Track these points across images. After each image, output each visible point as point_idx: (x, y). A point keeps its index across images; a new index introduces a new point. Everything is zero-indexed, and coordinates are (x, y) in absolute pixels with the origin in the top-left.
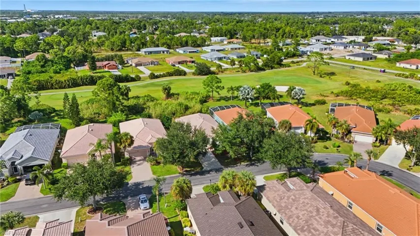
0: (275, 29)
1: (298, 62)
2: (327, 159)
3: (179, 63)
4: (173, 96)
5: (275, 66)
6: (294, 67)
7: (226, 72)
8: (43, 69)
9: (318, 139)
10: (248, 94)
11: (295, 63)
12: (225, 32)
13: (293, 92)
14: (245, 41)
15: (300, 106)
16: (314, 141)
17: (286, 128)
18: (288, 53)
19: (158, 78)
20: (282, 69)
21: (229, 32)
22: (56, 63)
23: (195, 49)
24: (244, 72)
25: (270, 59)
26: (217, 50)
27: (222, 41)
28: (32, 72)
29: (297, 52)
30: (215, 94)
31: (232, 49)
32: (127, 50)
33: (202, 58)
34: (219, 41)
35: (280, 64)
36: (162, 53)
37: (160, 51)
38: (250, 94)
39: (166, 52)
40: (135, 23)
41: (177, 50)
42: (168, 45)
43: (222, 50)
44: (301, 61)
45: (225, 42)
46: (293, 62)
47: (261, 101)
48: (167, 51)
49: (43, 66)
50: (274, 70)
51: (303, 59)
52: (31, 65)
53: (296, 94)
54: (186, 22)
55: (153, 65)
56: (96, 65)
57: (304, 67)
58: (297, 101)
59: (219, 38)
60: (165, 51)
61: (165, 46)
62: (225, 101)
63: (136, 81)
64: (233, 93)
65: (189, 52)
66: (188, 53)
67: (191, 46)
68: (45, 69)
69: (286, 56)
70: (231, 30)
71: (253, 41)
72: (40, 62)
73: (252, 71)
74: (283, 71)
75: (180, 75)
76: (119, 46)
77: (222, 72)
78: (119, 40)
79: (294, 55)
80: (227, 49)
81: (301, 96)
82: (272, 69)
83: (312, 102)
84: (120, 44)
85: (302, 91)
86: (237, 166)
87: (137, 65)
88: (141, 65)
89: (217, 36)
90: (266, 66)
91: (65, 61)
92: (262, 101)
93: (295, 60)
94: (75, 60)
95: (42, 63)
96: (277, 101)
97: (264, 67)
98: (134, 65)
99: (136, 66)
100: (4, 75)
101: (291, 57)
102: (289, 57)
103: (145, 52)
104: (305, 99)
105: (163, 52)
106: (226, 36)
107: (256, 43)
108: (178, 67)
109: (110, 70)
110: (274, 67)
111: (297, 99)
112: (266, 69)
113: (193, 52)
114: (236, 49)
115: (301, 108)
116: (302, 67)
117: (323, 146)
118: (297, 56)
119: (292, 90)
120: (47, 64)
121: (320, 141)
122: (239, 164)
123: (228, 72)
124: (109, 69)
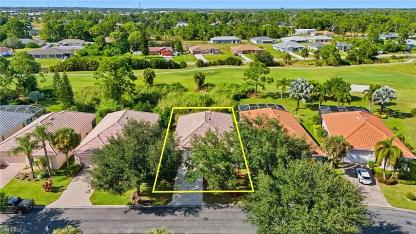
0: (380, 21)
1: (402, 58)
2: (409, 223)
3: (244, 52)
4: (207, 86)
5: (366, 60)
6: (393, 63)
7: (295, 64)
8: (101, 52)
9: (401, 177)
10: (302, 91)
11: (397, 59)
12: (315, 24)
13: (375, 93)
14: (337, 33)
15: (384, 116)
16: (391, 180)
17: (334, 150)
18: (390, 47)
19: (207, 66)
20: (376, 65)
21: (321, 23)
22: (114, 46)
23: (271, 40)
24: (320, 65)
25: (358, 51)
26: (297, 42)
27: (309, 33)
28: (89, 53)
29: (403, 46)
30: (259, 88)
31: (317, 40)
32: (199, 39)
33: (274, 48)
34: (306, 33)
35: (373, 58)
36: (232, 42)
37: (231, 40)
38: (305, 91)
39: (236, 42)
40: (222, 15)
41: (251, 40)
42: (243, 35)
43: (304, 41)
44: (407, 57)
45: (313, 34)
46: (394, 58)
47: (321, 103)
48: (238, 41)
49: (101, 49)
50: (362, 65)
51: (409, 55)
52: (90, 47)
53: (378, 96)
54: (276, 15)
55: (213, 54)
56: (148, 50)
57: (409, 64)
58: (380, 107)
59: (306, 30)
60: (236, 40)
61: (240, 36)
62: (272, 99)
63: (182, 68)
64: (284, 88)
65: (264, 42)
66: (262, 43)
67: (270, 37)
68: (103, 51)
69: (387, 50)
70: (323, 21)
71: (348, 34)
72: (99, 44)
73: (331, 65)
74: (375, 67)
75: (234, 64)
76: (191, 34)
77: (290, 64)
78: (192, 28)
79: (398, 50)
80: (310, 41)
81: (387, 100)
82: (360, 63)
83: (408, 111)
84: (192, 33)
85: (389, 93)
86: (228, 207)
87: (195, 52)
88: (199, 52)
89: (305, 28)
90: (351, 59)
91: (122, 45)
92: (323, 103)
93: (397, 55)
94: (133, 44)
95: (100, 46)
96: (347, 105)
97: (349, 61)
98: (192, 52)
99: (194, 54)
100: (61, 55)
101: (393, 52)
102: (390, 51)
103: (214, 41)
104: (398, 106)
105: (234, 42)
106: (316, 27)
107: (351, 36)
108: (240, 56)
109: (164, 57)
110: (364, 61)
111: (380, 104)
112: (351, 63)
113: (269, 42)
114: (322, 41)
115: (386, 118)
116: (406, 64)
117: (406, 193)
118: (403, 51)
119: (373, 91)
120: (105, 47)
121: (403, 181)
122: (232, 205)
123: (298, 64)
124: (164, 55)
